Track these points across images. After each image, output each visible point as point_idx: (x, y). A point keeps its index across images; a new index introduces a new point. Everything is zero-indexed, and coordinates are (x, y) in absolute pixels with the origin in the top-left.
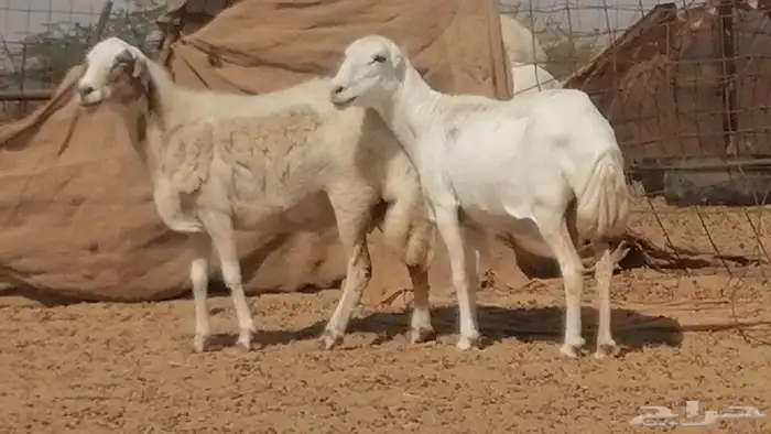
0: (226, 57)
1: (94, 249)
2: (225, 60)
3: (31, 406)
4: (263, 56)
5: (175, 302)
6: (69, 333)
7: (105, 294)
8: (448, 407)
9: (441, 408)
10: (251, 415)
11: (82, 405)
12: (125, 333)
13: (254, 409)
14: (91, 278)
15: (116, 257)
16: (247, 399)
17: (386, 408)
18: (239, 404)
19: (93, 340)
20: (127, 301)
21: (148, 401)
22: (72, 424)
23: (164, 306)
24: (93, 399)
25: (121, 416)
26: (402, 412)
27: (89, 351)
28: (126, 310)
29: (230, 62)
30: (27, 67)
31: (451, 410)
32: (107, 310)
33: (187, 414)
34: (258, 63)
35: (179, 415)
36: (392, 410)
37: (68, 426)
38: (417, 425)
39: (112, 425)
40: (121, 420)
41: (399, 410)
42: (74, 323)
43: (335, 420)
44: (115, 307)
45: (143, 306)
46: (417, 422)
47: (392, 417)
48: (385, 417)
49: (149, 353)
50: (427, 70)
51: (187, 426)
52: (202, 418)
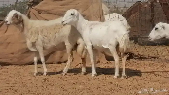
0: (42, 12)
1: (12, 54)
2: (41, 13)
5: (30, 65)
6: (7, 72)
8: (89, 89)
10: (46, 90)
11: (9, 88)
12: (19, 72)
14: (12, 60)
15: (17, 55)
16: (45, 87)
17: (75, 89)
18: (43, 88)
19: (12, 73)
20: (20, 65)
21: (23, 87)
23: (28, 66)
24: (11, 86)
25: (17, 90)
27: (11, 76)
28: (19, 67)
31: (90, 90)
32: (15, 67)
33: (32, 90)
34: (49, 13)
35: (30, 90)
36: (77, 89)
37: (6, 92)
39: (16, 92)
40: (17, 91)
41: (78, 89)
42: (8, 70)
43: (64, 92)
44: (17, 66)
45: (23, 66)
46: (82, 92)
47: (77, 91)
48: (75, 91)
49: (24, 77)
50: (86, 15)
51: (32, 93)
52: (35, 91)
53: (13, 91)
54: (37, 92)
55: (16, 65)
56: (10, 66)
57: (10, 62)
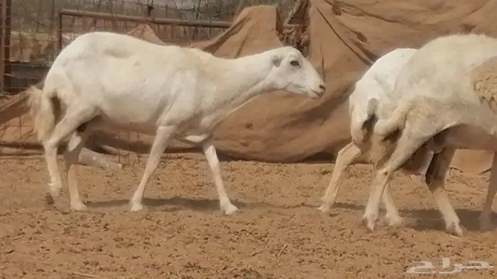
0: (342, 9)
1: (249, 126)
2: (343, 11)
3: (208, 225)
4: (366, 9)
5: (299, 165)
6: (230, 179)
7: (254, 156)
8: (479, 247)
9: (475, 248)
10: (351, 242)
11: (239, 228)
12: (267, 182)
13: (353, 239)
14: (245, 145)
15: (263, 132)
16: (348, 232)
17: (439, 245)
18: (342, 235)
19: (247, 185)
20: (268, 162)
21: (283, 227)
22: (235, 239)
23: (292, 166)
24: (247, 224)
25: (266, 236)
26: (449, 248)
27: (243, 192)
28: (267, 167)
29: (346, 12)
30: (201, 6)
31: (481, 249)
32: (255, 166)
33: (309, 239)
34: (363, 14)
35: (304, 239)
36: (443, 246)
37: (231, 240)
38: (459, 257)
39: (259, 241)
40: (266, 239)
41: (448, 246)
42: (233, 173)
43: (406, 250)
44: (260, 164)
45: (279, 166)
46: (459, 255)
47: (443, 251)
48: (439, 251)
49: (282, 196)
50: (475, 27)
51: (309, 246)
52: (319, 242)
53: (251, 237)
54: (324, 245)
55: (257, 160)
56: (240, 161)
57: (243, 150)
